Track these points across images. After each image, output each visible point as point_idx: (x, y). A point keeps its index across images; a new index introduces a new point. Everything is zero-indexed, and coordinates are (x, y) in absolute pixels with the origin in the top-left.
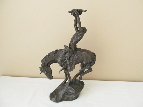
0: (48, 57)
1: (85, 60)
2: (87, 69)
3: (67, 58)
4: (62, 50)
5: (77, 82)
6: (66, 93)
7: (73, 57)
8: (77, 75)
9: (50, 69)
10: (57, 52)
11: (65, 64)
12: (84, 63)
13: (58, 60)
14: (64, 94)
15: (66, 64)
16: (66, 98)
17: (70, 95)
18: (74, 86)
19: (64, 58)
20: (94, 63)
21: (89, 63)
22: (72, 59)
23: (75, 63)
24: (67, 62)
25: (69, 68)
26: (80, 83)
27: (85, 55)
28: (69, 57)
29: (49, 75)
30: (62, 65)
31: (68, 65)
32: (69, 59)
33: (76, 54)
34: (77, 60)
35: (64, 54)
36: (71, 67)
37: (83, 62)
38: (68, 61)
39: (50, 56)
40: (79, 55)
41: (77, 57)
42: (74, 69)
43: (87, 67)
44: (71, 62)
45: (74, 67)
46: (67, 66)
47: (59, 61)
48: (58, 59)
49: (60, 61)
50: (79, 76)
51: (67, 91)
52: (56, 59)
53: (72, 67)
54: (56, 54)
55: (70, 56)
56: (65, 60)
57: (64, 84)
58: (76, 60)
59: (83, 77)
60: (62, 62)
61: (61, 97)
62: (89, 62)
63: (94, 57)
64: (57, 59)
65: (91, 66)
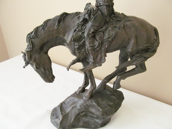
0: (43, 29)
1: (132, 41)
2: (134, 67)
3: (88, 35)
4: (77, 14)
5: (109, 93)
6: (83, 113)
7: (103, 33)
8: (109, 78)
9: (48, 60)
10: (64, 18)
11: (83, 50)
12: (130, 50)
13: (65, 38)
14: (79, 114)
15: (85, 50)
16: (81, 123)
17: (91, 117)
18: (100, 100)
19: (80, 33)
20: (154, 51)
21: (142, 51)
22: (101, 38)
23: (106, 47)
24: (87, 43)
25: (91, 60)
26: (114, 95)
27: (132, 29)
28: (92, 30)
29: (45, 74)
30: (75, 52)
31: (90, 52)
32: (93, 36)
33: (112, 26)
34: (112, 40)
35: (82, 23)
36: (97, 56)
37: (128, 47)
38: (89, 42)
39: (47, 26)
40: (119, 28)
41: (113, 33)
42: (103, 63)
43: (135, 60)
44: (97, 43)
45: (103, 57)
46: (86, 53)
47: (68, 42)
48: (67, 35)
49: (70, 42)
50: (114, 79)
51: (86, 109)
52: (61, 36)
53: (99, 57)
54: (62, 22)
55: (96, 29)
56: (83, 40)
57: (81, 94)
58: (110, 39)
59: (122, 82)
60: (76, 44)
61: (73, 119)
62: (141, 48)
63: (155, 38)
64: (64, 35)
65: (146, 59)
